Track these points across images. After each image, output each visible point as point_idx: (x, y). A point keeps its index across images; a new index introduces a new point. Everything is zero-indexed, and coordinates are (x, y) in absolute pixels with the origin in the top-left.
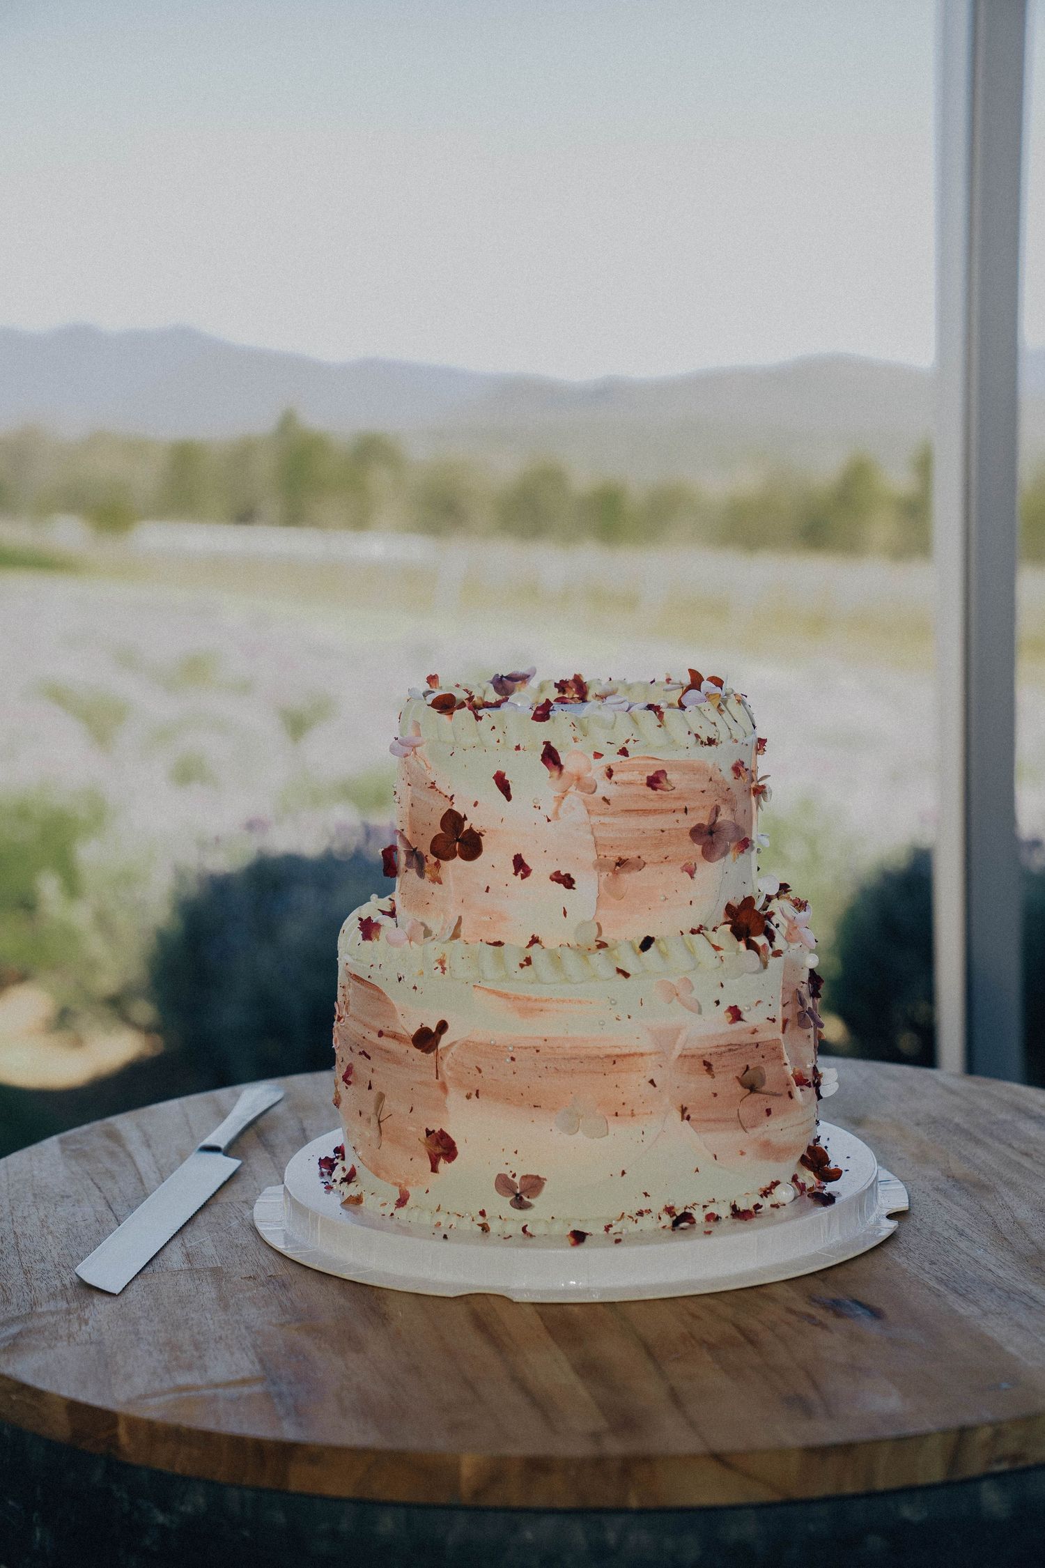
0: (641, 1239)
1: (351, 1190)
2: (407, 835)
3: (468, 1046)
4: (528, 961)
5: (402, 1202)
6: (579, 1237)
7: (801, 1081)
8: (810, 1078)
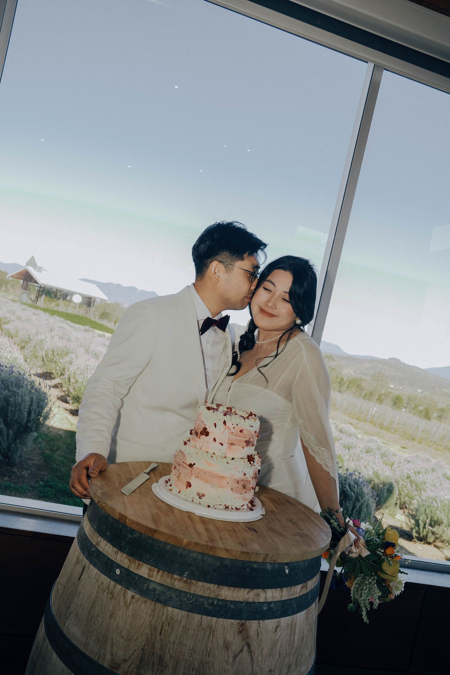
0: (219, 509)
1: (170, 488)
2: (196, 429)
3: (198, 469)
4: (212, 457)
5: (179, 492)
6: (209, 506)
7: (252, 488)
8: (254, 488)
